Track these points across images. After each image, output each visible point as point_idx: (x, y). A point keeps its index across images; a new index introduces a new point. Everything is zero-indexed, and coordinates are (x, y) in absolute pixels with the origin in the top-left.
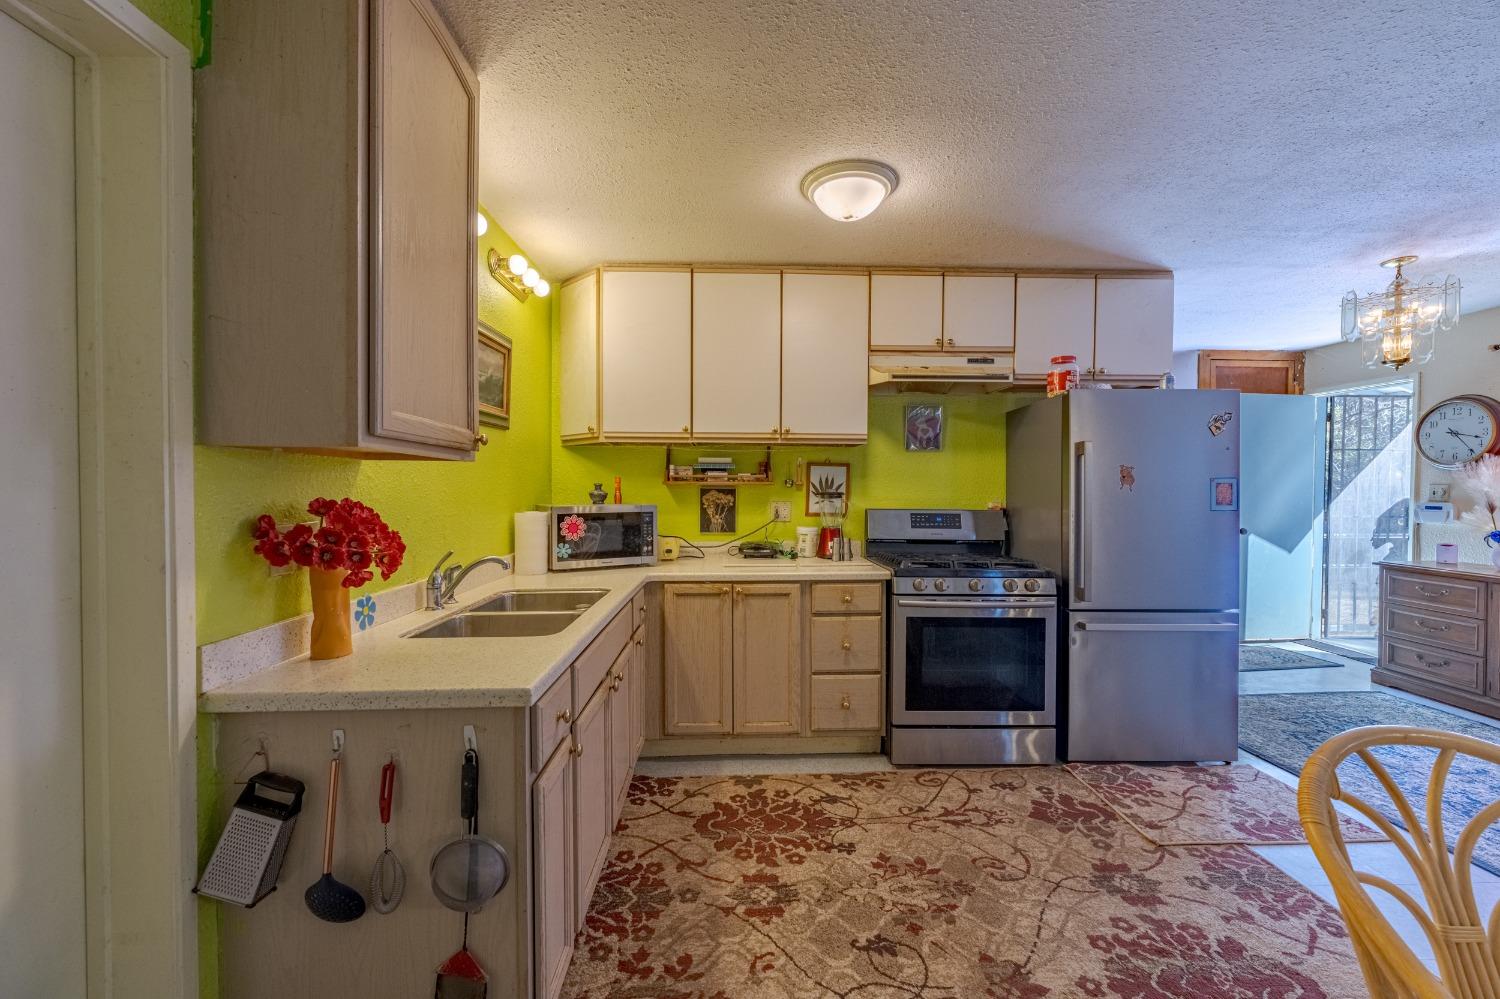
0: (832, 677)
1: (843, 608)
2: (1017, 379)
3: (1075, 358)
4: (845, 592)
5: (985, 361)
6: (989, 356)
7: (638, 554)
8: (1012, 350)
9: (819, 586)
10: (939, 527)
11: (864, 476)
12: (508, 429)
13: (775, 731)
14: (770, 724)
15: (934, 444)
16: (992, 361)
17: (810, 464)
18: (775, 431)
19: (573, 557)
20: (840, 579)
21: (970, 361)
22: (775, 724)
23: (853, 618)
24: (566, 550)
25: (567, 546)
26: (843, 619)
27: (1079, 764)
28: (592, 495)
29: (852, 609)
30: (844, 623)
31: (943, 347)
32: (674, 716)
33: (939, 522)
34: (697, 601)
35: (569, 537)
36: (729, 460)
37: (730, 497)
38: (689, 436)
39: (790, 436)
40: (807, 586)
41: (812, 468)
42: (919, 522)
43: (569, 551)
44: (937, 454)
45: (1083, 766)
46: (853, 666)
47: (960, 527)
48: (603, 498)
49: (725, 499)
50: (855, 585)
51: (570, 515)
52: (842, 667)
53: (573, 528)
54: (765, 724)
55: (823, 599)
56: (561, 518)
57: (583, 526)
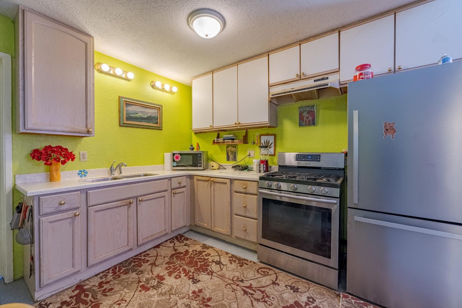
0: (241, 217)
1: (243, 191)
2: (341, 84)
3: (370, 65)
4: (244, 184)
5: (323, 79)
6: (326, 76)
7: (197, 166)
8: (338, 70)
9: (236, 181)
10: (309, 161)
11: (282, 139)
12: (162, 130)
13: (222, 232)
14: (221, 230)
15: (313, 123)
16: (327, 78)
17: (260, 136)
18: (236, 123)
19: (177, 166)
20: (242, 179)
21: (315, 81)
22: (223, 230)
23: (248, 195)
24: (175, 164)
25: (175, 163)
26: (244, 195)
27: (350, 296)
28: (190, 148)
29: (247, 192)
30: (244, 197)
31: (300, 77)
32: (196, 219)
33: (309, 158)
34: (202, 182)
35: (176, 160)
36: (232, 135)
37: (235, 149)
38: (212, 128)
39: (241, 125)
40: (232, 180)
41: (262, 137)
42: (300, 158)
43: (176, 164)
44: (315, 127)
45: (352, 298)
46: (248, 215)
47: (319, 161)
48: (193, 149)
49: (233, 149)
50: (248, 182)
51: (176, 154)
52: (243, 214)
53: (177, 158)
54: (220, 229)
55: (237, 186)
56: (174, 154)
57: (180, 157)
